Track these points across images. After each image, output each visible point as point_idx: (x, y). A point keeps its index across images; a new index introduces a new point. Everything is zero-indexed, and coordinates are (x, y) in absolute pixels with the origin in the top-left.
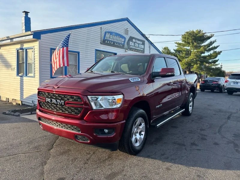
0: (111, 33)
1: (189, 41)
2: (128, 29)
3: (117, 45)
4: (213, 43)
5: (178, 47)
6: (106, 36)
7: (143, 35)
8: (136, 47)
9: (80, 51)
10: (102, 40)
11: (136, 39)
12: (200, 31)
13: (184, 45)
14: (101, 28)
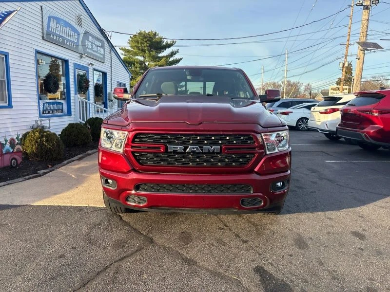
0: (58, 20)
1: (144, 48)
2: (81, 17)
3: (68, 43)
4: (175, 54)
5: (125, 55)
6: (51, 24)
7: (102, 31)
8: (94, 51)
9: (10, 52)
10: (45, 32)
11: (93, 37)
12: (155, 34)
13: (136, 54)
14: (41, 7)
